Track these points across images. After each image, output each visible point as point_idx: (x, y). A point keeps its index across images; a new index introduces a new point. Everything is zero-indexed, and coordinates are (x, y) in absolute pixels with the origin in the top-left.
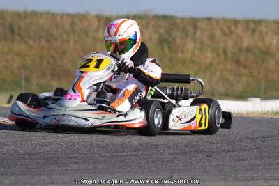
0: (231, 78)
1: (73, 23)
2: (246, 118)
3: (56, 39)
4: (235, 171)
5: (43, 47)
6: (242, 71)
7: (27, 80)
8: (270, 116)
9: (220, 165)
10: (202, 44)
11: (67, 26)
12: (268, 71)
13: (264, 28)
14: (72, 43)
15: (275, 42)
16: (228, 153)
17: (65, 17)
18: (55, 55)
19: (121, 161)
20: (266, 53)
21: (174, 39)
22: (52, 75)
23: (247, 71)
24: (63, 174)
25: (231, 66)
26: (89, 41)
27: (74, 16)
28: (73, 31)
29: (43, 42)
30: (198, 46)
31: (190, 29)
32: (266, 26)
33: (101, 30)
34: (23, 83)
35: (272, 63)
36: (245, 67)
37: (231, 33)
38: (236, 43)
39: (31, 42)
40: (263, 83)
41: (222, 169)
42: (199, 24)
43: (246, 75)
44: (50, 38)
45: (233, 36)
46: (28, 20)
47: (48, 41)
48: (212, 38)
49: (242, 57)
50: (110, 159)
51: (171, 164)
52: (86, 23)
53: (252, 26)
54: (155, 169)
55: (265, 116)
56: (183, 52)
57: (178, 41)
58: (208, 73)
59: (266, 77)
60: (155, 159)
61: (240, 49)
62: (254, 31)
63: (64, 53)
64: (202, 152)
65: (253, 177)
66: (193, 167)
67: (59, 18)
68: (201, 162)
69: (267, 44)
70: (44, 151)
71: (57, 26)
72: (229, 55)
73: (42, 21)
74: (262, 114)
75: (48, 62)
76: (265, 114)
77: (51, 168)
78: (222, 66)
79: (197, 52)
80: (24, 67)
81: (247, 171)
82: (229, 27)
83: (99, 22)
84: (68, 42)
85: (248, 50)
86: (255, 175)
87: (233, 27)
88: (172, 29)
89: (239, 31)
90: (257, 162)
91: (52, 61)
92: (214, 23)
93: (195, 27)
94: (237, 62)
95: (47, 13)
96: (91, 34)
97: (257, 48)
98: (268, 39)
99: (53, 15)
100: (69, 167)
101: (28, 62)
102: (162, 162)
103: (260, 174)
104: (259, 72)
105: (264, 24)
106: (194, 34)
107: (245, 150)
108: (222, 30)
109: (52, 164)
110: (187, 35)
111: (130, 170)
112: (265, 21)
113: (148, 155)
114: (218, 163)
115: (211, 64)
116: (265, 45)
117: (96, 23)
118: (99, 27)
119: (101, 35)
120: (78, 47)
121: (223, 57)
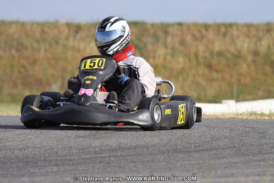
0: (204, 83)
1: (43, 32)
2: (222, 119)
3: (26, 48)
4: (215, 168)
5: (13, 57)
6: (215, 75)
8: (245, 117)
9: (199, 164)
10: (173, 49)
11: (38, 35)
12: (240, 74)
13: (235, 33)
14: (42, 51)
15: (246, 45)
16: (207, 152)
17: (35, 25)
18: (25, 63)
19: (101, 162)
20: (238, 56)
21: (145, 45)
22: (24, 84)
24: (44, 176)
25: (202, 70)
26: (60, 49)
27: (43, 25)
29: (14, 52)
30: (170, 51)
31: (161, 34)
32: (237, 29)
33: (71, 39)
35: (245, 66)
36: (217, 71)
38: (207, 48)
40: (235, 87)
41: (202, 167)
42: (170, 30)
43: (217, 79)
44: (20, 47)
45: (204, 41)
47: (18, 50)
48: (183, 43)
49: (214, 62)
50: (89, 161)
51: (151, 163)
52: (56, 31)
53: (223, 30)
54: (135, 169)
55: (240, 117)
56: (154, 58)
57: (150, 47)
58: (180, 79)
59: (239, 80)
60: (135, 160)
61: (212, 53)
62: (225, 35)
63: (34, 62)
64: (181, 151)
65: (233, 173)
66: (172, 166)
67: (29, 27)
68: (179, 161)
69: (239, 48)
70: (23, 154)
71: (27, 35)
72: (201, 60)
73: (12, 30)
74: (237, 115)
75: (19, 72)
76: (240, 115)
77: (31, 171)
78: (194, 71)
79: (169, 58)
81: (226, 168)
82: (200, 31)
83: (69, 29)
84: (39, 51)
85: (220, 54)
86: (235, 172)
87: (204, 32)
88: (142, 35)
89: (211, 35)
90: (236, 159)
91: (22, 70)
92: (185, 28)
93: (166, 33)
94: (209, 66)
95: (17, 23)
96: (61, 42)
97: (229, 52)
98: (239, 43)
99: (23, 24)
100: (49, 169)
102: (141, 162)
103: (239, 170)
104: (231, 76)
105: (234, 28)
106: (165, 39)
107: (223, 149)
108: (193, 35)
109: (32, 167)
110: (158, 41)
111: (110, 170)
112: (236, 25)
113: (127, 156)
114: (197, 161)
115: (183, 69)
116: (236, 49)
117: (66, 31)
118: (69, 34)
119: (71, 42)
120: (49, 55)
121: (194, 62)
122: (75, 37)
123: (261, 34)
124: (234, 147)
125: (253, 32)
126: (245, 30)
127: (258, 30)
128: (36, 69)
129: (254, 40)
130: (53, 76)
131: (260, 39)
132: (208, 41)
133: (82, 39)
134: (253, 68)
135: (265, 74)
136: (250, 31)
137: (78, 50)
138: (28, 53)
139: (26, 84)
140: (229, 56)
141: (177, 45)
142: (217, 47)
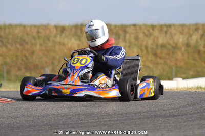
0: (151, 66)
1: (38, 32)
3: (27, 43)
5: (18, 49)
6: (159, 60)
7: (8, 72)
10: (130, 43)
11: (35, 34)
12: (177, 60)
13: (173, 31)
14: (38, 46)
15: (181, 40)
17: (33, 28)
18: (27, 54)
20: (176, 47)
22: (25, 68)
23: (162, 61)
25: (151, 57)
27: (39, 27)
28: (39, 37)
29: (18, 46)
30: (128, 44)
31: (121, 32)
32: (175, 29)
33: (59, 36)
34: (5, 75)
35: (180, 54)
36: (161, 58)
37: (151, 34)
38: (154, 42)
39: (9, 46)
40: (174, 69)
42: (128, 29)
43: (161, 63)
44: (23, 43)
45: (152, 37)
46: (7, 31)
47: (21, 45)
48: (137, 38)
49: (159, 51)
52: (48, 32)
53: (165, 29)
59: (176, 64)
61: (157, 46)
62: (166, 32)
63: (33, 53)
67: (28, 29)
69: (176, 41)
71: (27, 34)
72: (150, 50)
73: (17, 31)
75: (22, 60)
78: (145, 58)
80: (5, 64)
82: (148, 31)
83: (57, 30)
84: (36, 45)
85: (163, 46)
87: (151, 30)
89: (156, 33)
91: (24, 59)
92: (138, 28)
93: (125, 32)
94: (155, 55)
95: (20, 26)
96: (51, 39)
97: (169, 44)
98: (176, 38)
99: (24, 26)
101: (8, 60)
104: (171, 61)
105: (173, 28)
106: (125, 37)
108: (144, 33)
110: (119, 37)
112: (174, 25)
116: (174, 42)
117: (55, 31)
118: (57, 34)
119: (58, 39)
120: (43, 48)
121: (145, 51)
122: (61, 35)
123: (191, 32)
124: (198, 112)
125: (186, 30)
126: (180, 29)
127: (189, 29)
128: (34, 57)
129: (187, 36)
130: (46, 63)
131: (191, 36)
132: (155, 37)
133: (66, 37)
134: (186, 55)
135: (194, 59)
136: (183, 30)
137: (64, 45)
138: (28, 47)
139: (27, 68)
140: (169, 47)
141: (133, 40)
142: (161, 41)
